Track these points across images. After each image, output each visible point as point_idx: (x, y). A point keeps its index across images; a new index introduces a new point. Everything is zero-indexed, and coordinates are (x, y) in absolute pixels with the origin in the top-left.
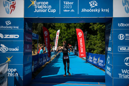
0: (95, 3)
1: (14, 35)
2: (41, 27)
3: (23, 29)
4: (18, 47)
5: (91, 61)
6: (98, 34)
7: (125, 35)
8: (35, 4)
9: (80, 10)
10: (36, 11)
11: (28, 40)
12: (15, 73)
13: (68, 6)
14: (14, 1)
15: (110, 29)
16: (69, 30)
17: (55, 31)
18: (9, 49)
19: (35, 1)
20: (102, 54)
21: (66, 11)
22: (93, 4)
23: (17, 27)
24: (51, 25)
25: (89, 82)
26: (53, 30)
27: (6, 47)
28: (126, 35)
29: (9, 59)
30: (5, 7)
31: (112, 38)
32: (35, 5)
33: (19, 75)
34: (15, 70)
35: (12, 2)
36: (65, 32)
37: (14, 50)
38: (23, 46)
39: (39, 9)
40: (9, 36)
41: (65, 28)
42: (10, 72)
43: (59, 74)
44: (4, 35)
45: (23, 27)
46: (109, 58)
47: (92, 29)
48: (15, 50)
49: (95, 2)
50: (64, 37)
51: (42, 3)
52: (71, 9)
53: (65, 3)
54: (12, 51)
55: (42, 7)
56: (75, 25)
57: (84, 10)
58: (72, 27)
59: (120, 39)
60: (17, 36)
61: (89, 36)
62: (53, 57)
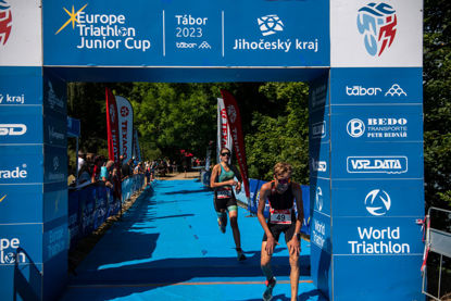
0: (275, 22)
1: (9, 125)
3: (41, 105)
4: (24, 166)
6: (289, 113)
7: (366, 122)
8: (79, 21)
9: (230, 44)
10: (84, 44)
11: (54, 139)
12: (16, 251)
13: (191, 31)
14: (7, 11)
16: (185, 100)
19: (79, 13)
21: (183, 45)
22: (271, 25)
23: (21, 99)
28: (370, 122)
32: (81, 26)
33: (28, 259)
34: (14, 243)
36: (171, 105)
37: (9, 174)
38: (42, 162)
39: (94, 38)
45: (41, 98)
46: (320, 193)
47: (269, 96)
48: (15, 174)
49: (277, 18)
50: (165, 126)
51: (104, 19)
52: (199, 41)
53: (182, 19)
54: (3, 180)
55: (105, 32)
57: (241, 44)
58: (195, 88)
59: (353, 135)
60: (20, 129)
61: (259, 120)
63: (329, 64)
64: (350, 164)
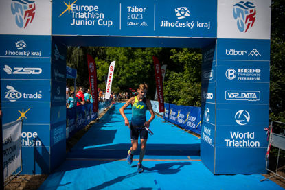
0: (185, 11)
1: (32, 69)
2: (79, 57)
3: (50, 57)
4: (40, 92)
5: (173, 118)
6: (185, 70)
7: (237, 71)
8: (72, 10)
9: (158, 24)
10: (75, 22)
11: (58, 77)
12: (35, 140)
13: (136, 16)
14: (33, 4)
15: (212, 60)
16: (132, 62)
17: (106, 64)
18: (23, 96)
19: (72, 5)
20: (192, 105)
21: (131, 24)
22: (183, 13)
23: (39, 54)
24: (98, 53)
25: (171, 156)
26: (103, 62)
27: (16, 91)
28: (239, 70)
29: (23, 115)
30: (14, 13)
31: (214, 76)
32: (73, 12)
33: (42, 144)
34: (34, 135)
35: (29, 4)
36: (125, 65)
37: (32, 96)
38: (50, 90)
39: (81, 19)
40: (22, 71)
41: (125, 57)
42: (26, 139)
43: (115, 142)
44: (13, 69)
46: (208, 111)
47: (175, 61)
48: (35, 96)
49: (186, 9)
50: (122, 75)
51: (87, 8)
52: (140, 22)
53: (131, 9)
54: (28, 99)
55: (87, 16)
56: (144, 53)
57: (165, 24)
58: (137, 57)
59: (229, 78)
60: (38, 71)
61: (169, 74)
62: (102, 112)
63: (216, 36)
64: (227, 94)
